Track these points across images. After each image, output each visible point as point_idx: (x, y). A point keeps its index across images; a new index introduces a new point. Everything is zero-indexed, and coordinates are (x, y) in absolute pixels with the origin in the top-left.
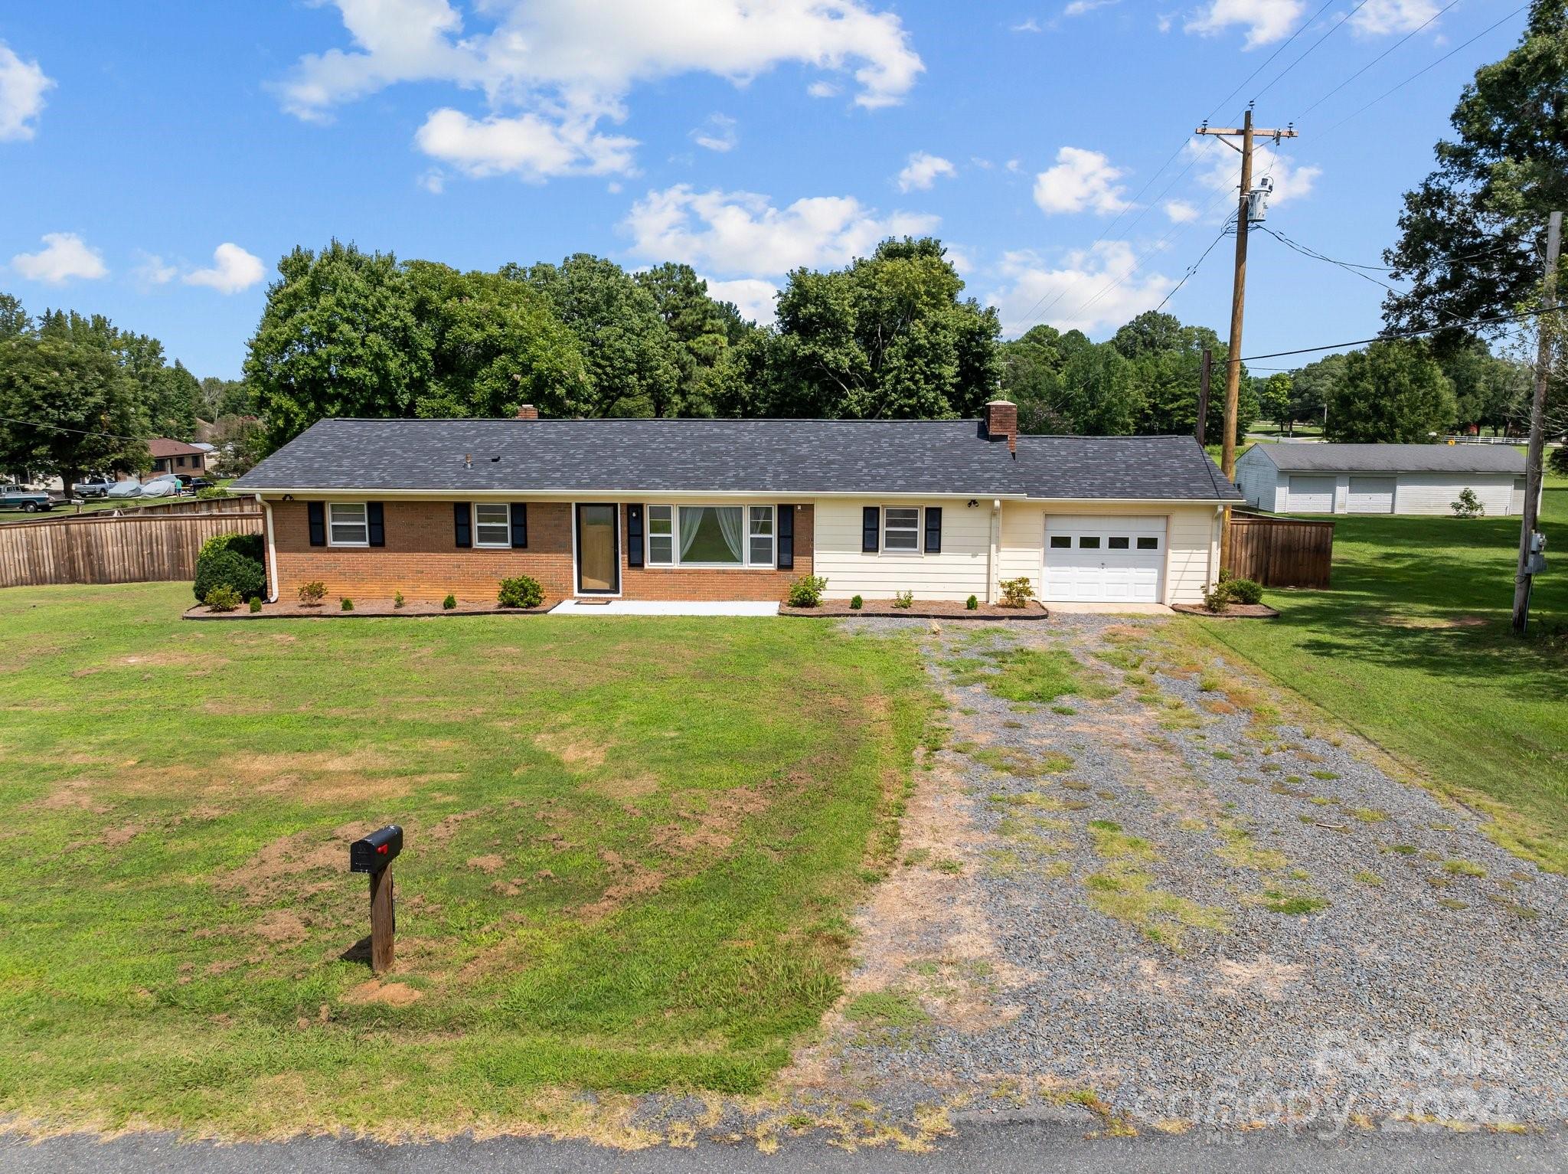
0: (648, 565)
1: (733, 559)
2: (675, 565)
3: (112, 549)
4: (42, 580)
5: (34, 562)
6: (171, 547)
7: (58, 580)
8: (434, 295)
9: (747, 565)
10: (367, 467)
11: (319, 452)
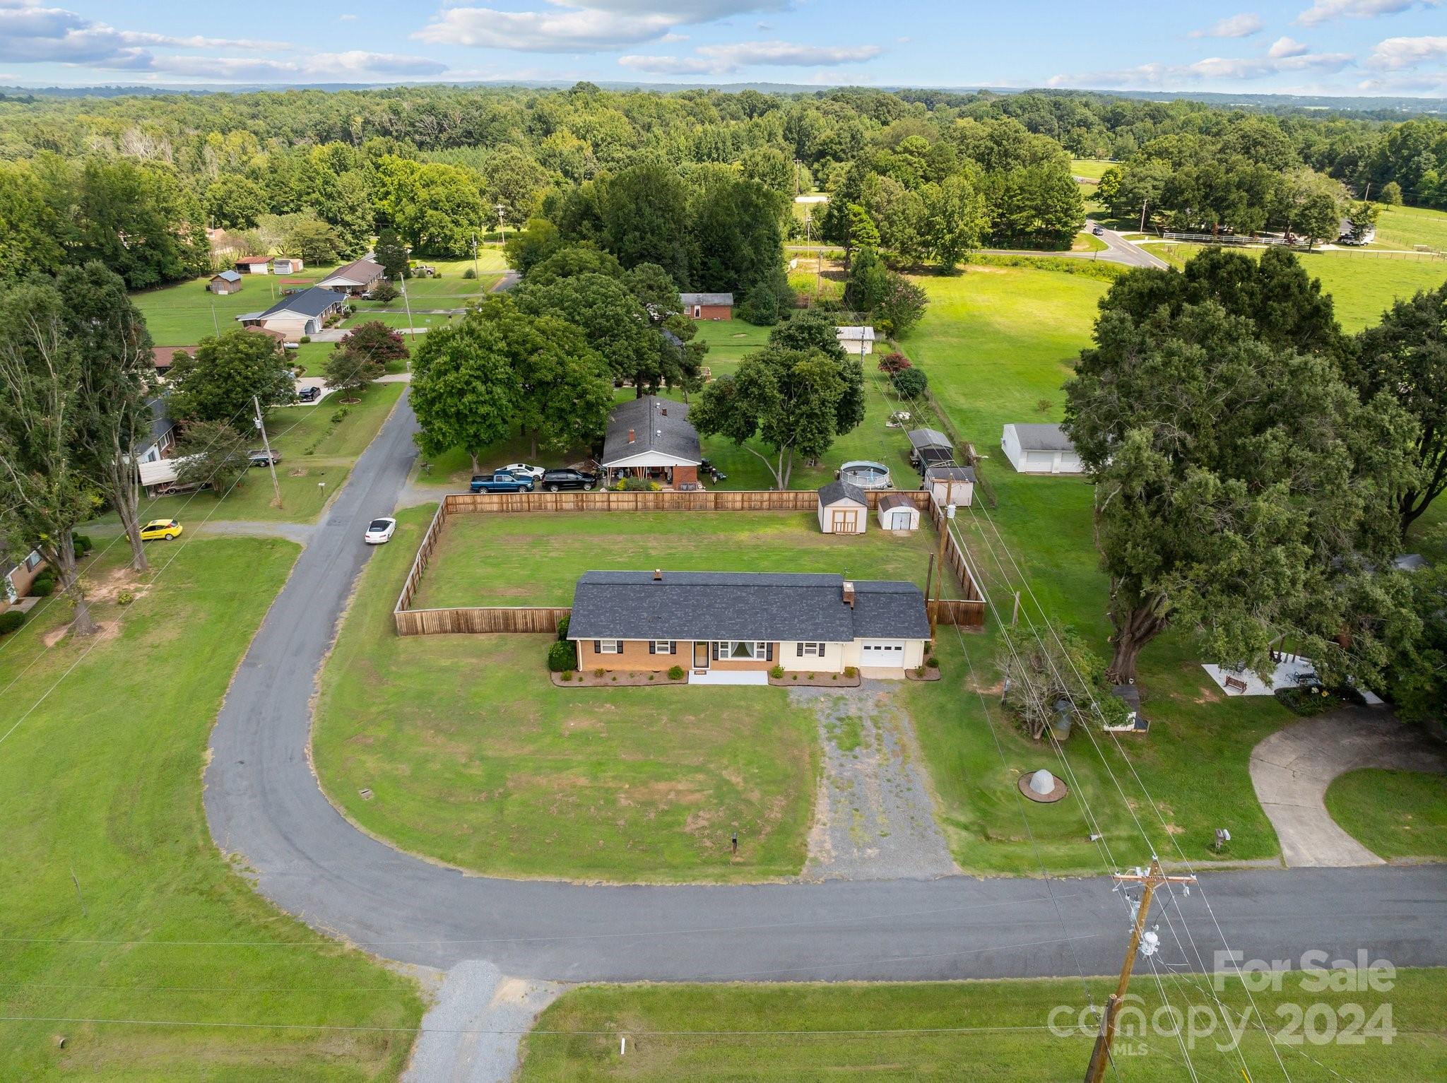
0: (720, 659)
1: (748, 655)
2: (730, 658)
3: (477, 621)
4: (446, 632)
5: (441, 625)
6: (504, 620)
7: (453, 631)
8: (521, 349)
9: (755, 659)
10: (612, 621)
11: (588, 611)
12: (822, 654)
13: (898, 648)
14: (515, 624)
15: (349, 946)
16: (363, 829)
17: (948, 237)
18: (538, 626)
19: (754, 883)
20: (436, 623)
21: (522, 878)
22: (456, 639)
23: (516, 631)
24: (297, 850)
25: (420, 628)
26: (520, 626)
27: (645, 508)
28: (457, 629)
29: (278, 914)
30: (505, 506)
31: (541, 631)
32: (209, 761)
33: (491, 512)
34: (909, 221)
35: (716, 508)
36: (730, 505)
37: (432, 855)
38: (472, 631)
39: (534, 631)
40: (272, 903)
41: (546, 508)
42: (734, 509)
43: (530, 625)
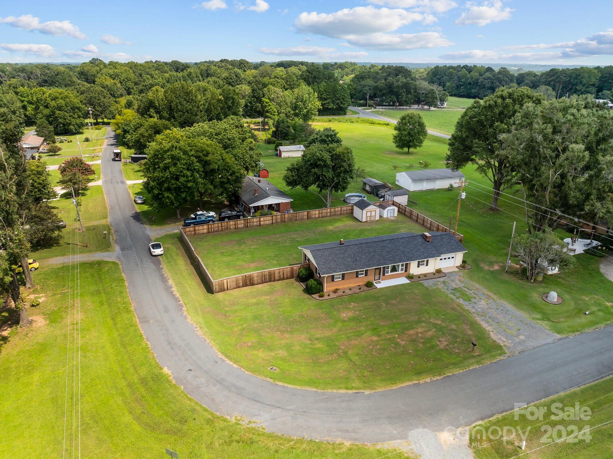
0: (386, 275)
1: (397, 271)
2: (391, 274)
3: (256, 279)
4: (239, 287)
6: (269, 276)
7: (243, 286)
9: (400, 272)
10: (337, 265)
11: (323, 262)
12: (427, 265)
13: (453, 258)
14: (274, 277)
15: (347, 444)
16: (290, 386)
17: (305, 110)
18: (285, 276)
19: (494, 361)
20: (234, 283)
21: (394, 387)
22: (247, 290)
23: (274, 281)
24: (267, 405)
25: (226, 287)
26: (277, 278)
27: (277, 222)
28: (245, 285)
29: (293, 440)
30: (210, 230)
31: (287, 278)
32: (170, 374)
33: (203, 233)
34: (287, 105)
35: (308, 218)
36: (313, 216)
37: (340, 388)
38: (252, 284)
39: (283, 279)
40: (283, 435)
41: (230, 228)
42: (315, 218)
43: (282, 277)
